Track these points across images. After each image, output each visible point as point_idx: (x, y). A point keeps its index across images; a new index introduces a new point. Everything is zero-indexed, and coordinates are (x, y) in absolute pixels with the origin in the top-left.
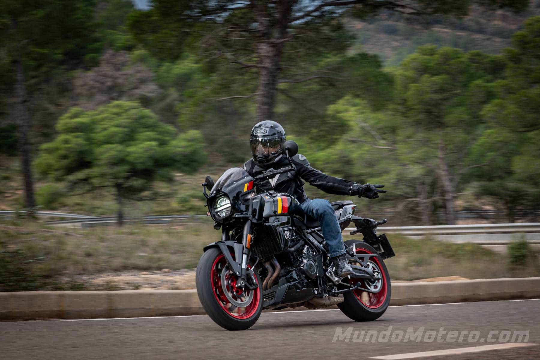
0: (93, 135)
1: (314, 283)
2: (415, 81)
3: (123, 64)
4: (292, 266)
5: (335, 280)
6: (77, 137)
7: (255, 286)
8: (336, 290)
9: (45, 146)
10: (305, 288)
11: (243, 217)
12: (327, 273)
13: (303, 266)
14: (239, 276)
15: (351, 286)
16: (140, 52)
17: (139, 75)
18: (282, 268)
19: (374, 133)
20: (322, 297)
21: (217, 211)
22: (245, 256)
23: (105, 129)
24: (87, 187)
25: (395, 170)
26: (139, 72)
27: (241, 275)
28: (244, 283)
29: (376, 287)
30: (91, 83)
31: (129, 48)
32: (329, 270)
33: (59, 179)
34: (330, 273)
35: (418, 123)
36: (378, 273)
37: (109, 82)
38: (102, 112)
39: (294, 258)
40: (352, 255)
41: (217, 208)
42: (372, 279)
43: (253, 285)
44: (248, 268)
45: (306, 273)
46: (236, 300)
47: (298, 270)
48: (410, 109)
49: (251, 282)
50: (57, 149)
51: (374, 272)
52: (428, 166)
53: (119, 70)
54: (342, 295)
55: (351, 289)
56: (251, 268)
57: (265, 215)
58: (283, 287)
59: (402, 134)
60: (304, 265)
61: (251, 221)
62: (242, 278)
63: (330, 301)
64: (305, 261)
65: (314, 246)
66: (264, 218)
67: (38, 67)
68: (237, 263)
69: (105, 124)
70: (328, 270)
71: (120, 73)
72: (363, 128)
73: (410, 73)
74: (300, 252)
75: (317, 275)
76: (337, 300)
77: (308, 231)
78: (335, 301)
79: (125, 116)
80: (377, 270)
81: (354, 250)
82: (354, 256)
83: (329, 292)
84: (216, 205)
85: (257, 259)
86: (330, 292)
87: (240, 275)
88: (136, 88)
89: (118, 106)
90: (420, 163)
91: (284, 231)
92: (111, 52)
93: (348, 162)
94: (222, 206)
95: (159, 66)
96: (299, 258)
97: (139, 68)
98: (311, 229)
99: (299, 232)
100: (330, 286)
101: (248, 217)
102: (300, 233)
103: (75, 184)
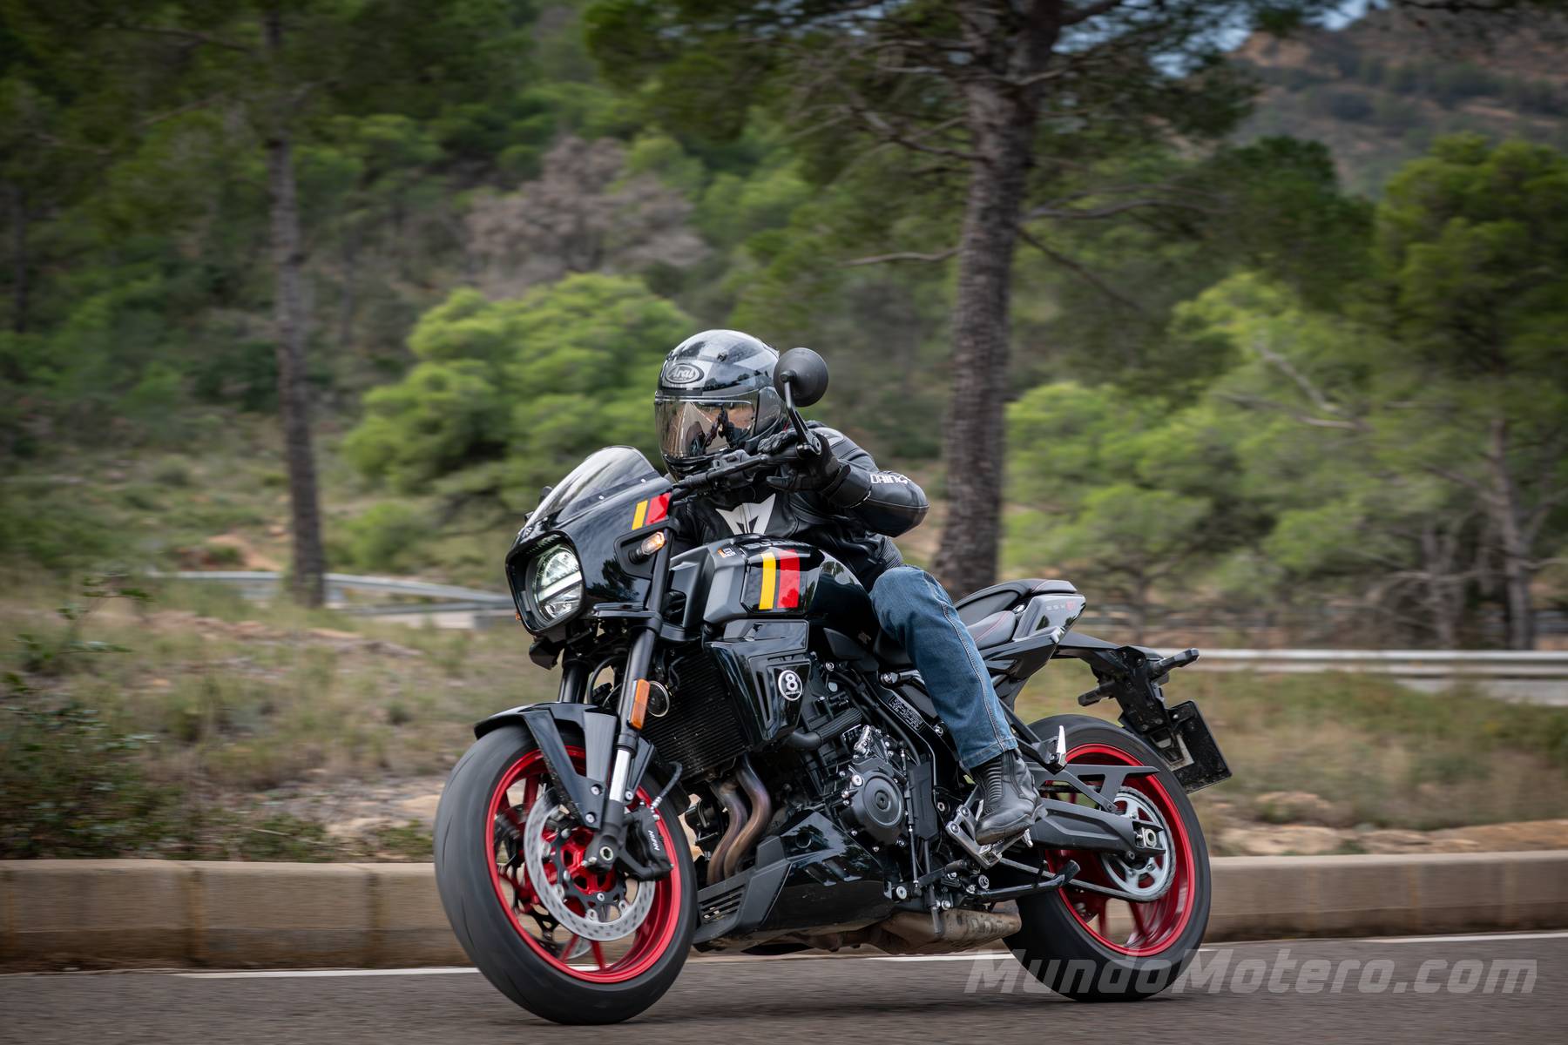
0: (511, 368)
1: (897, 860)
2: (1424, 236)
3: (607, 176)
4: (814, 796)
5: (981, 852)
6: (466, 372)
7: (659, 866)
8: (986, 887)
9: (378, 394)
10: (854, 875)
11: (629, 619)
12: (951, 827)
13: (849, 798)
14: (593, 830)
15: (1040, 872)
16: (649, 144)
17: (647, 208)
18: (775, 806)
19: (1304, 381)
20: (926, 912)
21: (541, 599)
22: (623, 757)
23: (545, 352)
24: (494, 514)
25: (1361, 489)
26: (649, 197)
27: (603, 823)
28: (612, 854)
29: (1146, 881)
30: (515, 225)
31: (626, 134)
32: (960, 814)
33: (415, 489)
34: (963, 825)
35: (1430, 357)
36: (1157, 830)
37: (565, 225)
38: (540, 304)
39: (821, 768)
40: (1054, 768)
41: (540, 589)
42: (1130, 853)
43: (650, 862)
44: (636, 800)
45: (861, 821)
46: (582, 914)
47: (832, 813)
48: (1408, 315)
49: (645, 850)
50: (411, 404)
51: (1137, 826)
52: (1455, 481)
53: (594, 190)
54: (1012, 904)
55: (1042, 885)
56: (649, 802)
57: (715, 613)
58: (773, 871)
59: (1384, 386)
60: (852, 795)
61: (657, 634)
62: (605, 833)
63: (964, 928)
64: (857, 779)
65: (902, 728)
66: (709, 624)
67: (371, 177)
68: (593, 781)
69: (548, 337)
70: (955, 815)
71: (600, 199)
72: (1272, 368)
73: (1412, 214)
74: (844, 750)
75: (909, 833)
76: (992, 924)
77: (886, 677)
78: (983, 927)
79: (601, 316)
80: (1155, 822)
81: (1061, 748)
82: (1060, 768)
83: (954, 892)
84: (539, 579)
85: (674, 769)
86: (959, 895)
87: (597, 826)
88: (640, 241)
89: (584, 289)
90: (1430, 471)
91: (778, 672)
92: (573, 140)
93: (1229, 464)
94: (558, 580)
95: (708, 183)
96: (839, 770)
97: (648, 188)
98: (898, 673)
99: (850, 681)
100: (961, 872)
101: (644, 620)
102: (855, 685)
103: (458, 503)
